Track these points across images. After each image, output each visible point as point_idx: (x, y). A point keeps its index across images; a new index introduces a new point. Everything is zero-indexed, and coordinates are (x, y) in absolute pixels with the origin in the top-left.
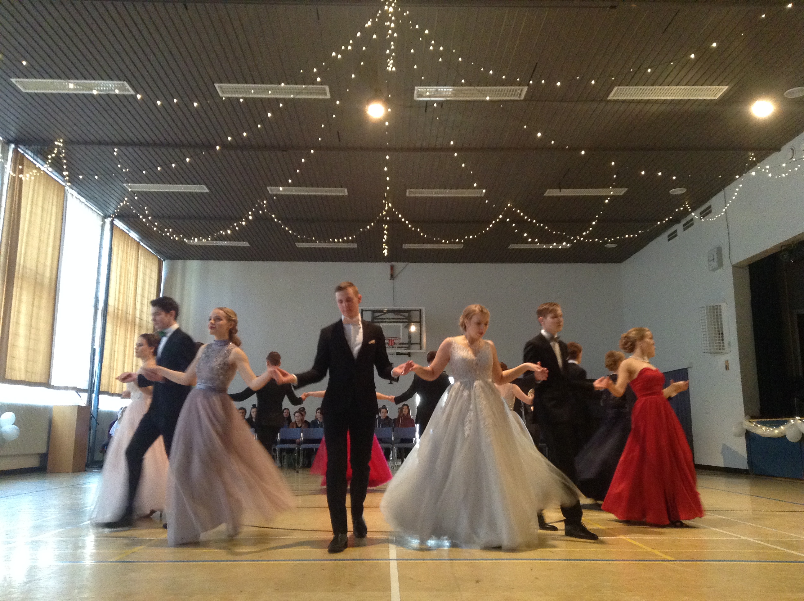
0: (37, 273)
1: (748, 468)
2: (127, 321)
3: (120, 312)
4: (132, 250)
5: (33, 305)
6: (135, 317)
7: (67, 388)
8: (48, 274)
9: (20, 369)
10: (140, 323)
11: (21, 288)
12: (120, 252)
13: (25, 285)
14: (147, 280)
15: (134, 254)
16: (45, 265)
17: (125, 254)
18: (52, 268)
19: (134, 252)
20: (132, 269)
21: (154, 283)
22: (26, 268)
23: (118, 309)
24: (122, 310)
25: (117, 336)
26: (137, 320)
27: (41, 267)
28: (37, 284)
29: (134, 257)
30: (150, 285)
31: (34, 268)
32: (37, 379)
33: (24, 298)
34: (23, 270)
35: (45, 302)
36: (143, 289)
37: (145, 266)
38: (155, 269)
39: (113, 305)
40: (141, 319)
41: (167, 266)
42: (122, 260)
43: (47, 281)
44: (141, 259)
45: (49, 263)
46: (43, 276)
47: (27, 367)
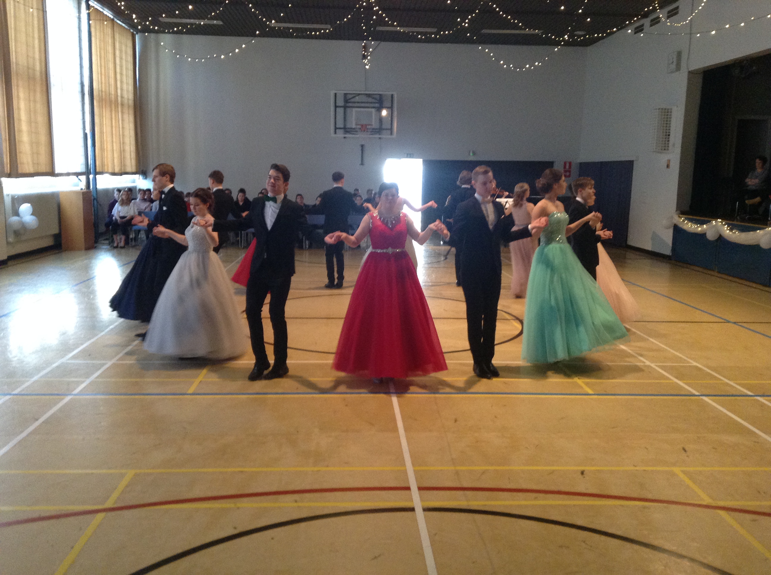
0: (28, 68)
1: (671, 254)
2: (111, 101)
3: (104, 94)
4: (107, 28)
5: (30, 101)
6: (117, 96)
7: (68, 174)
8: (38, 68)
9: (28, 163)
10: (122, 102)
11: (18, 86)
12: (98, 34)
13: (20, 83)
14: (124, 57)
15: (110, 33)
16: (34, 59)
17: (102, 34)
18: (40, 60)
19: (110, 31)
20: (110, 49)
21: (130, 59)
22: (19, 64)
23: (102, 91)
24: (105, 92)
25: (104, 118)
26: (119, 99)
27: (31, 61)
28: (31, 79)
29: (110, 37)
30: (126, 61)
31: (26, 64)
32: (43, 169)
33: (22, 95)
34: (16, 67)
35: (39, 96)
36: (121, 66)
37: (120, 43)
38: (130, 44)
39: (97, 87)
40: (122, 97)
41: (140, 39)
42: (100, 40)
43: (38, 74)
44: (117, 36)
45: (37, 56)
46: (34, 70)
47: (33, 161)
